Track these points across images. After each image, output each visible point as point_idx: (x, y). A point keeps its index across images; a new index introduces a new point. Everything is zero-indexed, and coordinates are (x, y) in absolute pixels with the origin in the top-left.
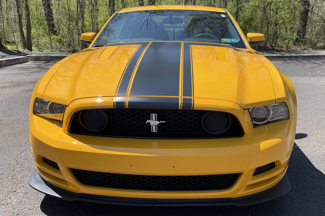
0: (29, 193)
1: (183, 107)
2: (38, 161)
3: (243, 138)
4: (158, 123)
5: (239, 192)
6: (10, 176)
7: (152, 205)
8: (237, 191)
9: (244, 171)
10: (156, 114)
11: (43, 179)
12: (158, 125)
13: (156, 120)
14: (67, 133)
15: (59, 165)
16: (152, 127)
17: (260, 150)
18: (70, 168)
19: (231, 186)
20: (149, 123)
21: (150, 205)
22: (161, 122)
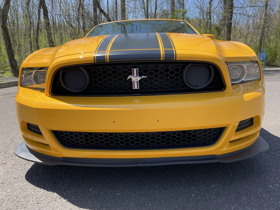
0: (17, 165)
1: (165, 58)
2: (23, 129)
3: (225, 91)
4: (139, 78)
5: (223, 148)
6: (4, 151)
7: (136, 165)
8: (222, 147)
9: (229, 125)
10: (138, 69)
11: (28, 148)
12: (139, 80)
13: (137, 75)
14: (49, 95)
15: (41, 128)
16: (134, 83)
17: (244, 100)
18: (51, 130)
19: (215, 141)
20: (131, 79)
21: (135, 165)
22: (143, 77)
